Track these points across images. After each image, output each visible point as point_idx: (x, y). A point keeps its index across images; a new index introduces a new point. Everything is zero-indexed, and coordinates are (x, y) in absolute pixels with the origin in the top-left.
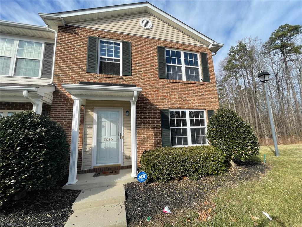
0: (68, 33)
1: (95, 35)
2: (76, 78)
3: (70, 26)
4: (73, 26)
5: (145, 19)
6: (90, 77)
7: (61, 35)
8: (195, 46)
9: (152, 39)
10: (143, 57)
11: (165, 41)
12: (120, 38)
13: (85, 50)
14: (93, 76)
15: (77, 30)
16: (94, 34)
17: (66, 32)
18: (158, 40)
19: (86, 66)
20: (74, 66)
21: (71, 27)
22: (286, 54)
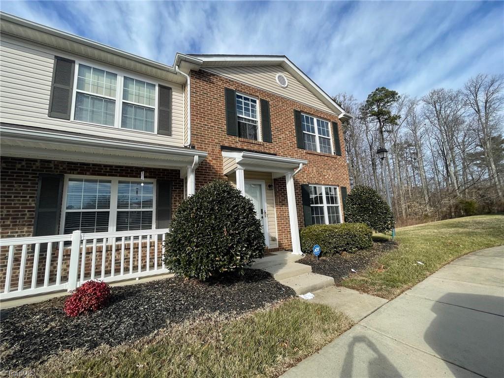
0: (203, 80)
1: (231, 88)
2: (216, 141)
3: (204, 71)
4: (207, 73)
5: (280, 74)
6: (231, 141)
7: (195, 82)
8: (327, 114)
9: (288, 100)
10: (281, 121)
11: (300, 104)
12: (258, 94)
13: (222, 104)
14: (234, 140)
15: (212, 77)
16: (231, 85)
17: (200, 79)
18: (294, 103)
19: (226, 126)
20: (212, 124)
21: (205, 74)
22: (382, 124)
